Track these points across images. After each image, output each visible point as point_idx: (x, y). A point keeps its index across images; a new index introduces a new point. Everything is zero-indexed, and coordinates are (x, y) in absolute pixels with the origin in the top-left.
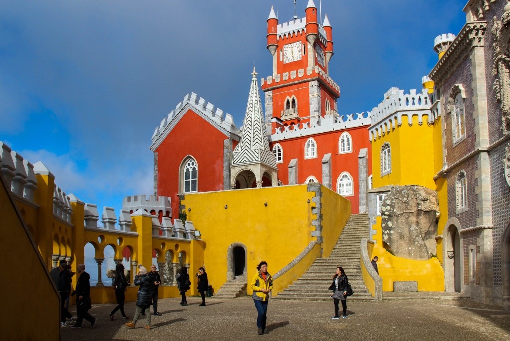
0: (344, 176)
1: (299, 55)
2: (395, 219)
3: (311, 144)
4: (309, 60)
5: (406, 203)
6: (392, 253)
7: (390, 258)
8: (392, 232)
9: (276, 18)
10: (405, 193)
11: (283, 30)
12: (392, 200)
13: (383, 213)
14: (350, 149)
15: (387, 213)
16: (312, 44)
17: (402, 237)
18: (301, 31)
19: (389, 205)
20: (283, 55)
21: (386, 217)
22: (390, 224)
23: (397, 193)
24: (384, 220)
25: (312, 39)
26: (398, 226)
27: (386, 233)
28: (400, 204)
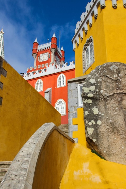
0: (59, 102)
1: (47, 58)
2: (102, 103)
3: (39, 83)
4: (52, 60)
5: (116, 81)
6: (100, 154)
7: (98, 163)
8: (99, 122)
9: (37, 42)
10: (114, 68)
11: (40, 47)
12: (97, 78)
13: (85, 97)
14: (65, 84)
15: (91, 95)
16: (53, 53)
17: (114, 129)
18: (48, 48)
19: (93, 85)
20: (39, 59)
21: (90, 101)
22: (95, 111)
23: (103, 70)
24: (87, 107)
25: (53, 51)
26: (107, 114)
27: (90, 124)
28: (108, 84)
